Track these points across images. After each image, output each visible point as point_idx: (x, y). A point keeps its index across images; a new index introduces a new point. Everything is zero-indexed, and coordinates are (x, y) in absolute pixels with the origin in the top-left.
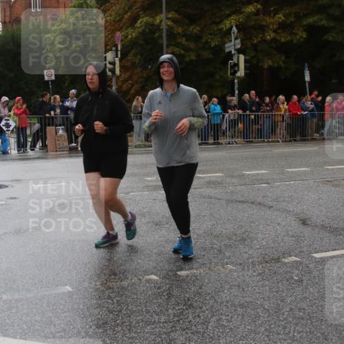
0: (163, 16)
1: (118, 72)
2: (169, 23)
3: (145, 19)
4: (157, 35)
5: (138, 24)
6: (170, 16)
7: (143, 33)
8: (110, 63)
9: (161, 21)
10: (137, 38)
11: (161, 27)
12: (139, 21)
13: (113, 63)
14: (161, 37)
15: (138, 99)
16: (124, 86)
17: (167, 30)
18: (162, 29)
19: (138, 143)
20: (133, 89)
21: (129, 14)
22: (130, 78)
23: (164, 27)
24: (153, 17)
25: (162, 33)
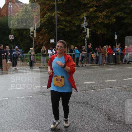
0: (56, 13)
1: (35, 36)
2: (58, 16)
3: (48, 14)
4: (53, 20)
5: (46, 16)
6: (59, 13)
7: (48, 20)
8: (32, 32)
9: (55, 15)
10: (45, 22)
11: (55, 17)
12: (46, 15)
13: (33, 32)
14: (55, 21)
15: (44, 48)
16: (41, 42)
17: (57, 19)
18: (55, 18)
19: (43, 66)
20: (44, 43)
21: (42, 12)
22: (43, 38)
23: (56, 17)
24: (52, 13)
25: (55, 20)
